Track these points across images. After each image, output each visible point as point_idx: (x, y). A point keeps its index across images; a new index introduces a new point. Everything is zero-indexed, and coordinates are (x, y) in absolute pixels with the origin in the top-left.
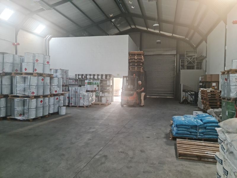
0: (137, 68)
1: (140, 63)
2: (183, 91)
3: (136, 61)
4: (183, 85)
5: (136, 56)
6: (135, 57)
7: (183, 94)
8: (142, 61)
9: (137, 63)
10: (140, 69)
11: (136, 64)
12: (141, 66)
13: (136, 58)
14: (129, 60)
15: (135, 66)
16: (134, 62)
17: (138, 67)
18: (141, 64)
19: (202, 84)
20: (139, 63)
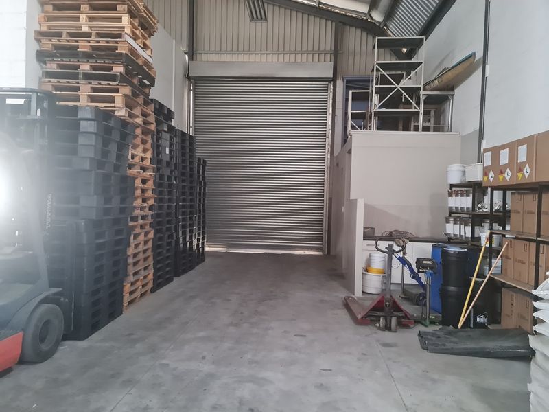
0: (94, 90)
1: (107, 63)
2: (366, 238)
3: (83, 46)
4: (366, 206)
5: (83, 17)
6: (77, 19)
7: (363, 251)
8: (122, 49)
9: (88, 56)
10: (112, 100)
11: (86, 67)
12: (113, 78)
13: (85, 29)
14: (40, 35)
15: (76, 76)
16: (71, 51)
17: (95, 84)
18: (118, 69)
19: (470, 199)
20: (100, 63)
